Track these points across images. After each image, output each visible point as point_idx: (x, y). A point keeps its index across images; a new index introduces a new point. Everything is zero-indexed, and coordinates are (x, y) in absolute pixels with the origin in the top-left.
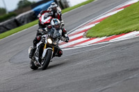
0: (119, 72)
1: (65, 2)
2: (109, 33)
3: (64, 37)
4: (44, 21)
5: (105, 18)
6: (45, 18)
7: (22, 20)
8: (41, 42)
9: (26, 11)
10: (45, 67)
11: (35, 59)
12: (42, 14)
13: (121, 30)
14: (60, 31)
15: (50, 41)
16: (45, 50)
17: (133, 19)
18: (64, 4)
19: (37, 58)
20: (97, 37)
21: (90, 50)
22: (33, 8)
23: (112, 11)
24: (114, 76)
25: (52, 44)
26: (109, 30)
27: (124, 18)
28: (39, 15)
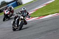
0: (44, 32)
1: (21, 2)
2: (40, 15)
3: (28, 16)
4: (6, 13)
5: (38, 9)
6: (7, 12)
7: (3, 10)
8: (18, 18)
9: (4, 6)
10: (20, 29)
11: (15, 26)
12: (5, 10)
13: (45, 14)
14: (26, 13)
15: (22, 17)
16: (20, 22)
17: (50, 9)
18: (20, 3)
19: (16, 25)
20: (35, 17)
21: (32, 22)
22: (7, 5)
23: (41, 6)
24: (42, 33)
25: (23, 19)
26: (40, 14)
27: (46, 9)
28: (4, 11)
